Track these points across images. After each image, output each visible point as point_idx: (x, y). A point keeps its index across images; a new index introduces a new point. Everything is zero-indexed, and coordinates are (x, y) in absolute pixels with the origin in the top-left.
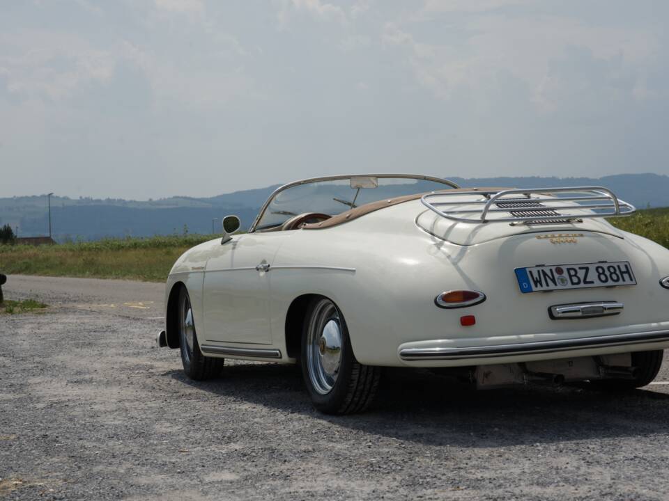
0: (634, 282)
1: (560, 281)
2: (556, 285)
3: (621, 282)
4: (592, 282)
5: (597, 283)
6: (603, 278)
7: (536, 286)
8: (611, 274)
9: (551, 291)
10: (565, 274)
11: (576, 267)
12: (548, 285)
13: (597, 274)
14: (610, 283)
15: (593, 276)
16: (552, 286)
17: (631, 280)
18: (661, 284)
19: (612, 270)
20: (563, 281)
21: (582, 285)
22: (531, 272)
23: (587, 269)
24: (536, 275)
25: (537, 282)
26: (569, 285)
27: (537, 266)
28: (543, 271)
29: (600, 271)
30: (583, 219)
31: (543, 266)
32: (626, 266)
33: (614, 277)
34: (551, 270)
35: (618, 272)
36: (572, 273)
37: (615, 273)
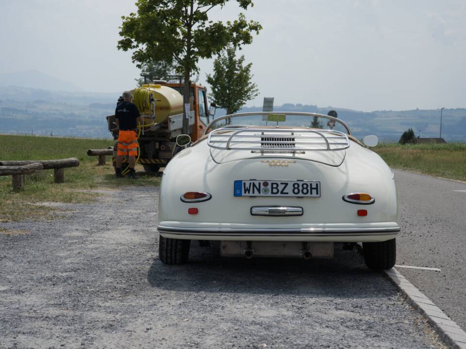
0: (319, 195)
1: (264, 191)
2: (260, 193)
3: (309, 195)
4: (287, 193)
5: (291, 194)
6: (296, 191)
7: (245, 193)
8: (303, 188)
9: (255, 197)
10: (269, 187)
11: (279, 183)
12: (253, 192)
13: (293, 188)
14: (301, 194)
15: (289, 189)
16: (257, 193)
17: (317, 194)
18: (344, 198)
19: (305, 186)
20: (266, 191)
21: (279, 194)
22: (245, 184)
23: (286, 184)
24: (247, 186)
25: (247, 190)
26: (269, 194)
27: (250, 180)
28: (254, 184)
29: (296, 186)
30: (306, 152)
31: (255, 180)
32: (317, 185)
33: (305, 191)
34: (259, 183)
35: (309, 188)
36: (275, 186)
37: (307, 188)
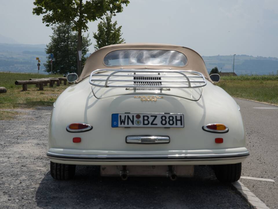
0: (182, 126)
1: (136, 122)
2: (133, 124)
3: (174, 125)
4: (156, 124)
5: (160, 125)
6: (164, 122)
7: (121, 124)
8: (170, 120)
9: (129, 127)
10: (141, 119)
11: (149, 116)
12: (128, 124)
13: (161, 120)
14: (168, 125)
15: (158, 121)
16: (130, 124)
17: (181, 124)
18: (203, 128)
19: (171, 118)
20: (138, 122)
21: (150, 125)
22: (120, 116)
23: (156, 117)
24: (123, 118)
25: (123, 122)
26: (142, 125)
27: (126, 113)
28: (128, 116)
29: (164, 118)
30: (171, 89)
31: (130, 113)
32: (181, 117)
33: (171, 122)
34: (133, 116)
35: (174, 120)
36: (146, 118)
37: (172, 120)
